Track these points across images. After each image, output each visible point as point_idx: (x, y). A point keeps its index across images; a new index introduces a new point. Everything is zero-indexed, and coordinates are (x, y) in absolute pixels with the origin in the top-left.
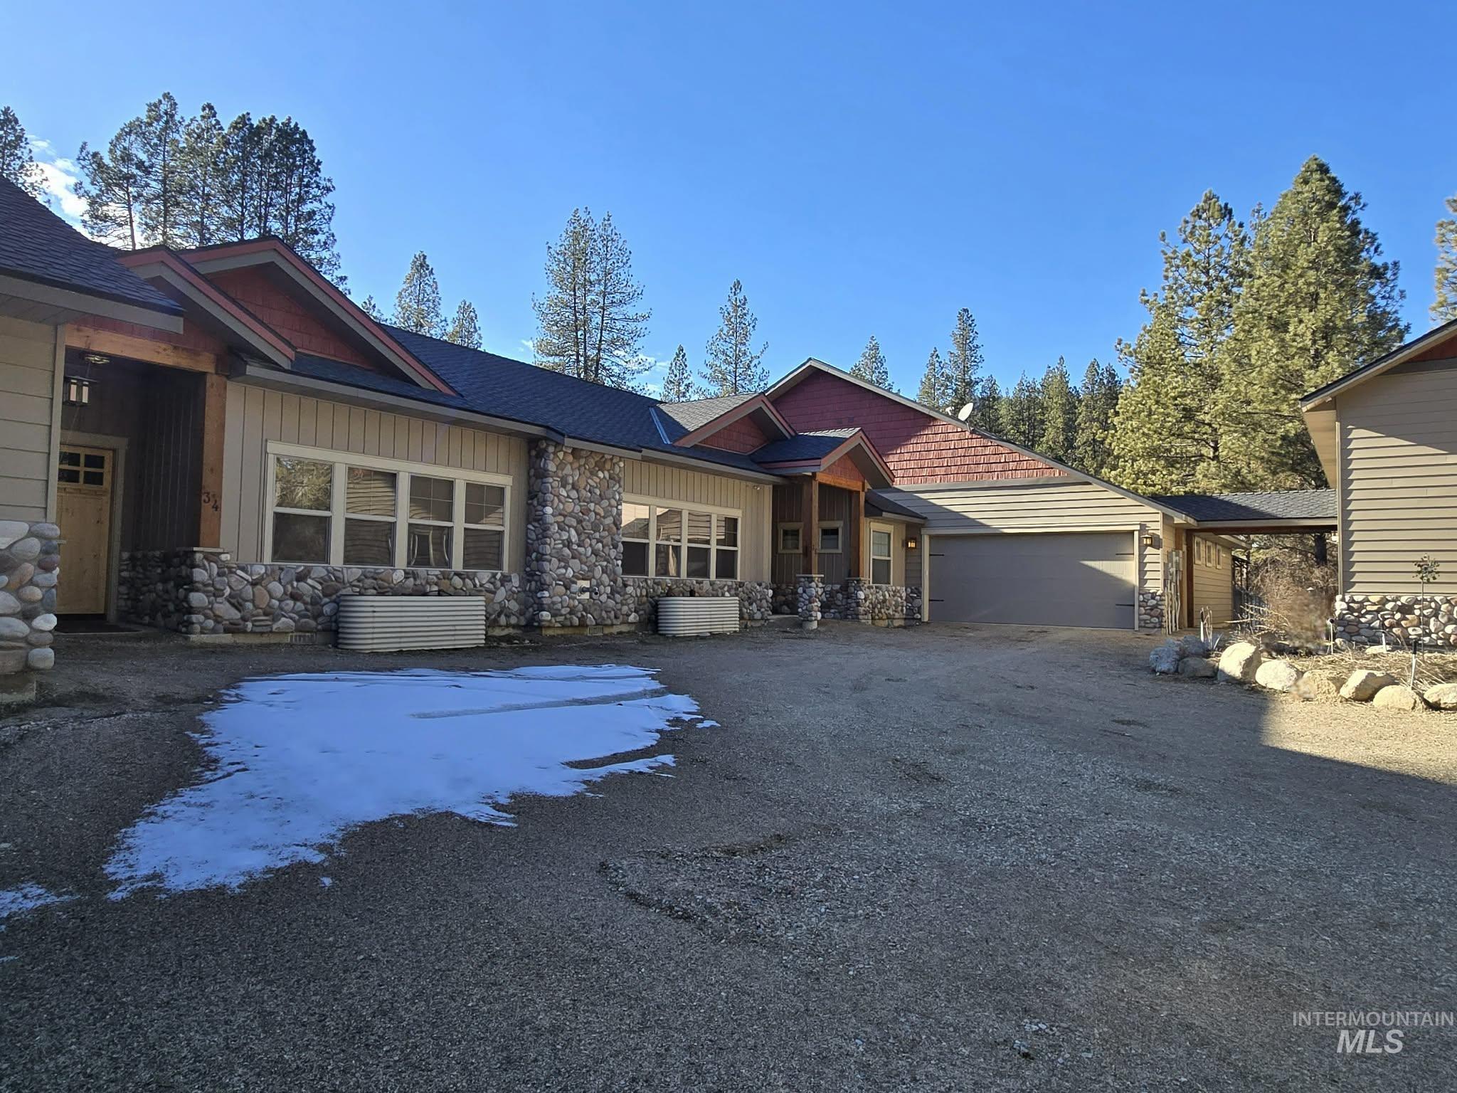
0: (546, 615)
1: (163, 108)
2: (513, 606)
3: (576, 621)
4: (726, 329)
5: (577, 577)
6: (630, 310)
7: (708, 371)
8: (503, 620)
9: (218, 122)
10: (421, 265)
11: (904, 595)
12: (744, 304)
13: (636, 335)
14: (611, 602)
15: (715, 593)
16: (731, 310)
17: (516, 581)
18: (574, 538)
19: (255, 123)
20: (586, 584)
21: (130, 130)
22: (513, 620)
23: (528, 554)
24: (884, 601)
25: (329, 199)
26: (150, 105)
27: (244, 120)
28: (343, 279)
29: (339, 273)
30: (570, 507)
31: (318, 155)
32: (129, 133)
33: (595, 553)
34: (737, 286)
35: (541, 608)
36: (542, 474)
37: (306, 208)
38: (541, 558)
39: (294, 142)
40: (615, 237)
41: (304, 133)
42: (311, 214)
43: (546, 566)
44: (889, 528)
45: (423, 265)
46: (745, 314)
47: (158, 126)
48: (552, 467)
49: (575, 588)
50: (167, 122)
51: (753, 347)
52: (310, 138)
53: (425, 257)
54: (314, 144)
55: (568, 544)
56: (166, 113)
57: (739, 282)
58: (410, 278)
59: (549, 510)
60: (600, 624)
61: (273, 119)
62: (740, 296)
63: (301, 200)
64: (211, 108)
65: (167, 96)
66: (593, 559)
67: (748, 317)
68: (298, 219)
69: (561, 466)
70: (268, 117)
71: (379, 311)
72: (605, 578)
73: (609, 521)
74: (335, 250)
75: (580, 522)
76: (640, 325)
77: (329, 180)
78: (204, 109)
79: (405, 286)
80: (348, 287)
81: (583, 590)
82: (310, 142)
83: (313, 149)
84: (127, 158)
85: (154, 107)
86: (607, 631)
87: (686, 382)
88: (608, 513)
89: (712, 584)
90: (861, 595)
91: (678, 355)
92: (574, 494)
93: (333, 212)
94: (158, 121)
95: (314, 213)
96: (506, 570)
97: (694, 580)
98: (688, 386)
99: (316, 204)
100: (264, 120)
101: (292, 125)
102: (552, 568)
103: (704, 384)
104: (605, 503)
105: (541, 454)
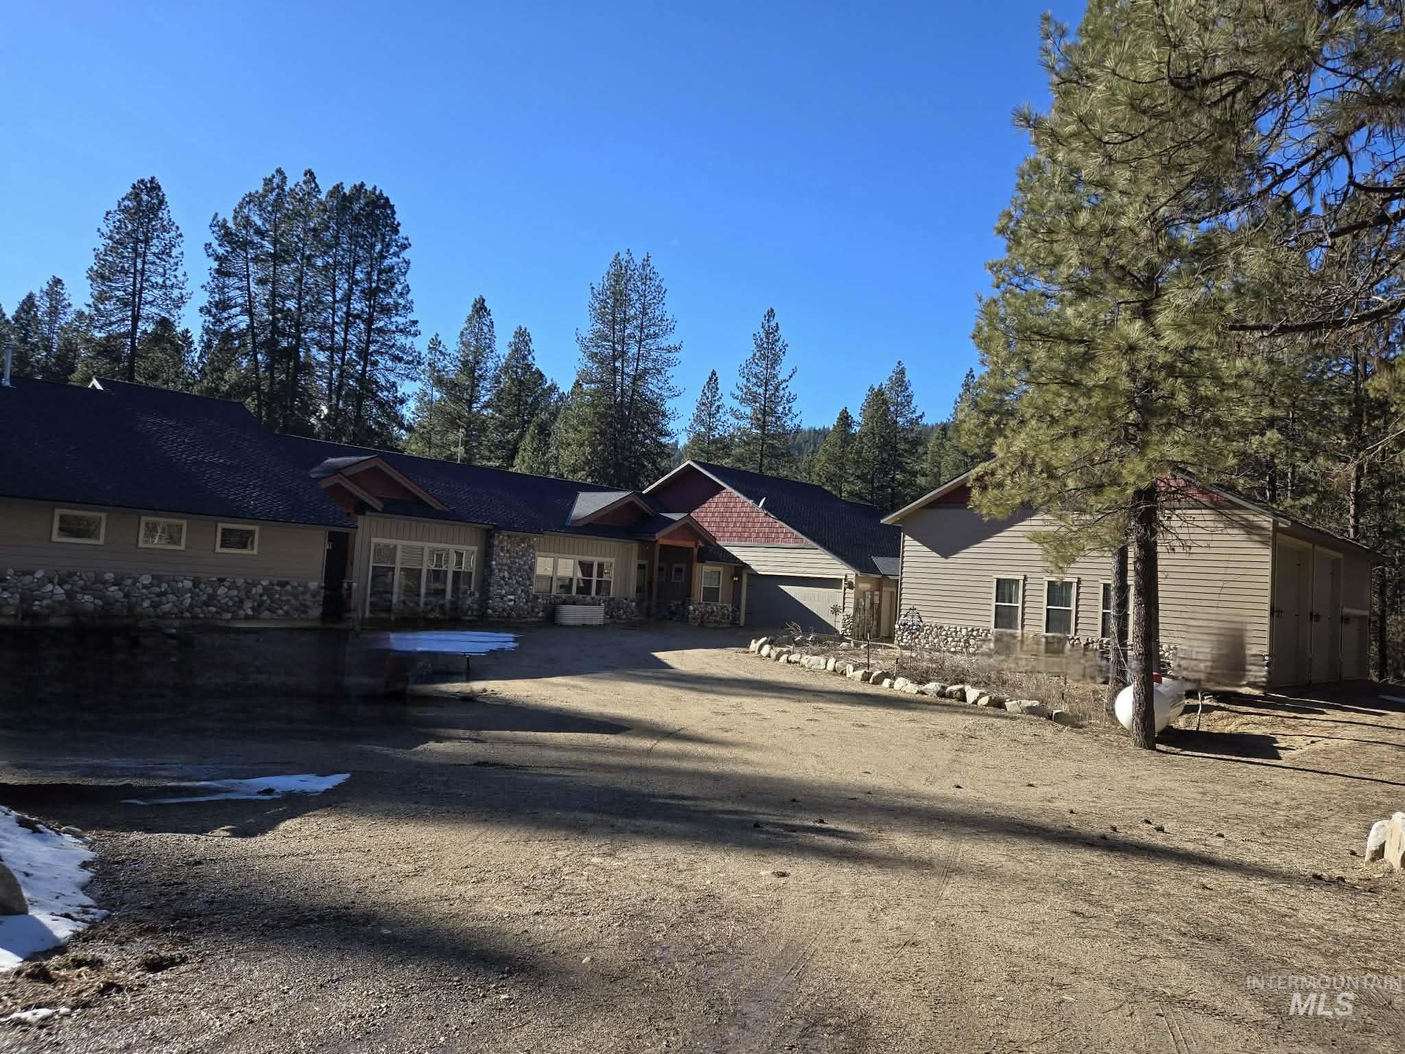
0: (490, 611)
1: (276, 181)
2: (475, 606)
3: (506, 614)
4: (758, 354)
5: (507, 594)
6: (664, 342)
7: (738, 393)
8: (470, 613)
9: (317, 186)
10: (480, 308)
11: (730, 609)
12: (776, 331)
13: (668, 363)
14: (526, 607)
15: (595, 603)
16: (763, 335)
17: (477, 595)
18: (506, 574)
19: (347, 191)
20: (512, 597)
21: (250, 199)
22: (475, 613)
23: (484, 581)
24: (713, 612)
25: (405, 254)
26: (265, 180)
27: (338, 188)
28: (415, 322)
29: (412, 317)
30: (505, 561)
31: (398, 217)
32: (249, 203)
33: (518, 582)
34: (771, 314)
35: (488, 608)
36: (492, 546)
37: (387, 262)
38: (489, 584)
39: (377, 207)
40: (652, 275)
41: (387, 199)
42: (391, 269)
43: (491, 589)
44: (720, 569)
45: (483, 308)
46: (777, 341)
47: (272, 197)
48: (496, 543)
49: (505, 599)
50: (278, 194)
51: (783, 372)
52: (392, 203)
53: (484, 301)
54: (395, 209)
55: (503, 578)
56: (278, 187)
57: (772, 310)
58: (470, 319)
59: (494, 563)
60: (519, 615)
61: (362, 185)
62: (773, 324)
63: (382, 257)
64: (312, 174)
65: (279, 171)
66: (516, 586)
67: (780, 344)
68: (380, 273)
69: (501, 542)
70: (358, 183)
71: (444, 347)
72: (523, 595)
73: (527, 567)
74: (410, 297)
75: (510, 568)
76: (672, 355)
77: (407, 239)
78: (305, 175)
79: (466, 326)
80: (419, 329)
81: (511, 600)
82: (392, 207)
83: (394, 213)
84: (248, 222)
85: (268, 182)
86: (523, 620)
87: (717, 404)
88: (526, 563)
89: (593, 598)
90: (691, 608)
91: (710, 379)
92: (508, 555)
93: (408, 266)
94: (271, 192)
95: (393, 267)
96: (472, 589)
97: (581, 596)
98: (719, 407)
99: (395, 259)
100: (355, 186)
101: (377, 192)
102: (494, 590)
103: (736, 405)
104: (524, 559)
105: (492, 537)
